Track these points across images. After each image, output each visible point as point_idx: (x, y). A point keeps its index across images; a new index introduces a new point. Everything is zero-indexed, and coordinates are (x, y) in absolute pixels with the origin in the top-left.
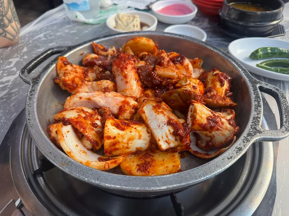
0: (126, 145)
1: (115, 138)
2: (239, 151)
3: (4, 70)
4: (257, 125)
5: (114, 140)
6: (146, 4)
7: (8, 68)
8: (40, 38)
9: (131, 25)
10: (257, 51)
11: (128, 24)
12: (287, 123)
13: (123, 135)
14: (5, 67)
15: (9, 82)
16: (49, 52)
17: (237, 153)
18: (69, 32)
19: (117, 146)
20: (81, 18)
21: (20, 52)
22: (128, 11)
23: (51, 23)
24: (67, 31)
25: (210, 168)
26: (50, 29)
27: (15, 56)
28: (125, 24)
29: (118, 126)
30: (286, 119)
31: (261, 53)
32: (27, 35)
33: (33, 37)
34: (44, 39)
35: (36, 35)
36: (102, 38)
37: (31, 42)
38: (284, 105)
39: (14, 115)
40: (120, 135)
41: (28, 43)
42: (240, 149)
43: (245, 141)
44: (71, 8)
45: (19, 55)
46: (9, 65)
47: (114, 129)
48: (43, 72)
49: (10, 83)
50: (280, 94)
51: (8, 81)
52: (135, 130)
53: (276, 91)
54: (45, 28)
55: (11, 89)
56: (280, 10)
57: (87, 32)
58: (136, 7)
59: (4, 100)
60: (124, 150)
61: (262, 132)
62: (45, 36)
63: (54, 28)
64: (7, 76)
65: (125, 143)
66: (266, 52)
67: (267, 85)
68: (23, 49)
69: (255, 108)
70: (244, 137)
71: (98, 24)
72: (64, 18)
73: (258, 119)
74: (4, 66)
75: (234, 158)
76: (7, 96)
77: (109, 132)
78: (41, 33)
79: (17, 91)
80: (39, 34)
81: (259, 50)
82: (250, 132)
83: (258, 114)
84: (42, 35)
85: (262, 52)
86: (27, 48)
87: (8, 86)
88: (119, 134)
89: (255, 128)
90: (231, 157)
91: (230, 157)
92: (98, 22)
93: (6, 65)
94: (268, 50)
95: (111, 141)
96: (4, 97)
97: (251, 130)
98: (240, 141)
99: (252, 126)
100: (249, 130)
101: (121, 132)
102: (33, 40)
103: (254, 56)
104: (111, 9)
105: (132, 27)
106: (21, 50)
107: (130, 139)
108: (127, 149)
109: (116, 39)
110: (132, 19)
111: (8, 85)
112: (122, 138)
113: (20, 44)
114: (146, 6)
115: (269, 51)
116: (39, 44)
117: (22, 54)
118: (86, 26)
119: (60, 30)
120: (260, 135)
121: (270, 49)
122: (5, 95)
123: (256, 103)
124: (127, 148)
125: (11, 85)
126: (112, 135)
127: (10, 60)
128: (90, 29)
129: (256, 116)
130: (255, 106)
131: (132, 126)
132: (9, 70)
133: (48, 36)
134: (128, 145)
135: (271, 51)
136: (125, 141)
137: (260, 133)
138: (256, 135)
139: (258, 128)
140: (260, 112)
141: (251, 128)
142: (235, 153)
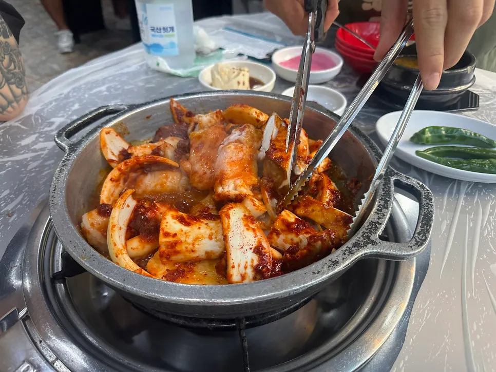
0: (190, 247)
1: (175, 235)
2: (334, 265)
3: (41, 133)
4: (372, 234)
5: (175, 239)
6: (268, 51)
7: (46, 131)
8: (100, 92)
9: (235, 82)
10: (423, 132)
11: (229, 80)
12: (421, 235)
13: (187, 232)
14: (43, 129)
15: (45, 150)
16: (102, 111)
17: (329, 267)
18: (145, 85)
19: (178, 248)
20: (165, 66)
21: (68, 109)
22: (238, 61)
23: (120, 72)
24: (141, 84)
25: (282, 282)
26: (117, 79)
27: (60, 115)
28: (226, 78)
29: (181, 220)
30: (421, 230)
31: (430, 135)
32: (84, 86)
33: (91, 89)
34: (105, 93)
35: (96, 87)
36: (181, 96)
37: (86, 96)
38: (425, 209)
39: (43, 195)
40: (184, 232)
41: (82, 97)
42: (336, 263)
43: (347, 253)
45: (65, 114)
46: (49, 126)
47: (175, 223)
48: (86, 136)
49: (45, 152)
50: (425, 193)
51: (43, 149)
52: (205, 226)
53: (419, 189)
54: (111, 78)
55: (46, 160)
56: (466, 69)
57: (170, 87)
58: (251, 55)
59: (33, 174)
60: (188, 254)
61: (377, 244)
62: (108, 89)
63: (123, 79)
64: (44, 141)
65: (189, 244)
66: (437, 134)
67: (408, 178)
68: (73, 106)
69: (378, 209)
70: (347, 247)
71: (188, 77)
73: (378, 225)
74: (42, 127)
75: (323, 274)
76: (38, 169)
77: (168, 227)
78: (104, 84)
79: (52, 164)
80: (100, 86)
81: (427, 130)
82: (359, 241)
83: (379, 218)
84: (103, 88)
85: (431, 133)
86: (79, 105)
87: (42, 156)
88: (182, 231)
89: (368, 238)
90: (319, 272)
91: (316, 272)
92: (189, 75)
93: (46, 126)
94: (442, 130)
95: (170, 239)
96: (34, 170)
97: (362, 239)
98: (339, 252)
99: (364, 233)
100: (358, 239)
101: (185, 228)
102: (91, 94)
103: (417, 139)
104: (212, 56)
105: (237, 84)
106: (71, 108)
107: (196, 239)
108: (193, 253)
109: (201, 99)
110: (236, 72)
111: (42, 154)
112: (185, 236)
113: (71, 98)
114: (267, 55)
115: (444, 132)
116: (97, 100)
117: (70, 113)
118: (169, 78)
120: (372, 247)
121: (444, 130)
122: (35, 168)
123: (382, 203)
124: (193, 251)
125: (46, 155)
126: (172, 232)
127: (53, 120)
128: (175, 84)
129: (376, 220)
130: (378, 206)
131: (202, 220)
132: (48, 133)
133: (112, 90)
134: (194, 247)
135: (446, 132)
136: (190, 240)
137: (373, 245)
138: (366, 246)
139: (372, 238)
140: (384, 215)
141: (362, 236)
142: (326, 267)
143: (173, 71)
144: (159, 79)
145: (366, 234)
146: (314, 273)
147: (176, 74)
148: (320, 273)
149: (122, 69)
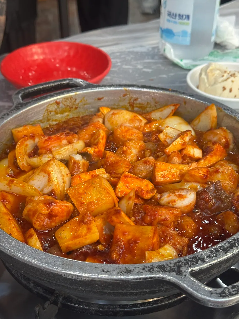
2: (125, 272)
4: (187, 265)
11: (215, 83)
12: (234, 289)
17: (120, 272)
18: (142, 69)
20: (171, 54)
23: (131, 50)
24: (139, 67)
26: (122, 56)
28: (212, 80)
42: (128, 272)
43: (146, 269)
44: (164, 36)
54: (118, 54)
61: (182, 275)
69: (216, 249)
72: (154, 48)
73: (200, 261)
82: (167, 266)
83: (208, 256)
89: (179, 267)
90: (108, 271)
91: (106, 271)
97: (171, 265)
99: (179, 261)
100: (169, 263)
110: (226, 77)
119: (133, 62)
120: (175, 275)
123: (227, 245)
129: (204, 257)
130: (219, 247)
137: (177, 274)
138: (170, 272)
139: (183, 269)
140: (216, 256)
141: (175, 263)
142: (117, 271)
143: (177, 60)
144: (160, 65)
145: (180, 263)
146: (103, 271)
147: (178, 64)
148: (108, 273)
149: (134, 47)
